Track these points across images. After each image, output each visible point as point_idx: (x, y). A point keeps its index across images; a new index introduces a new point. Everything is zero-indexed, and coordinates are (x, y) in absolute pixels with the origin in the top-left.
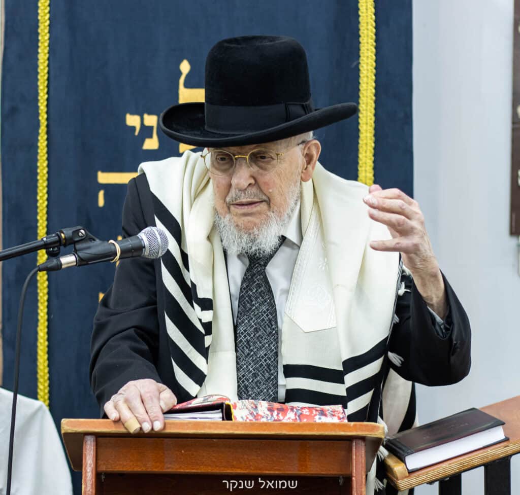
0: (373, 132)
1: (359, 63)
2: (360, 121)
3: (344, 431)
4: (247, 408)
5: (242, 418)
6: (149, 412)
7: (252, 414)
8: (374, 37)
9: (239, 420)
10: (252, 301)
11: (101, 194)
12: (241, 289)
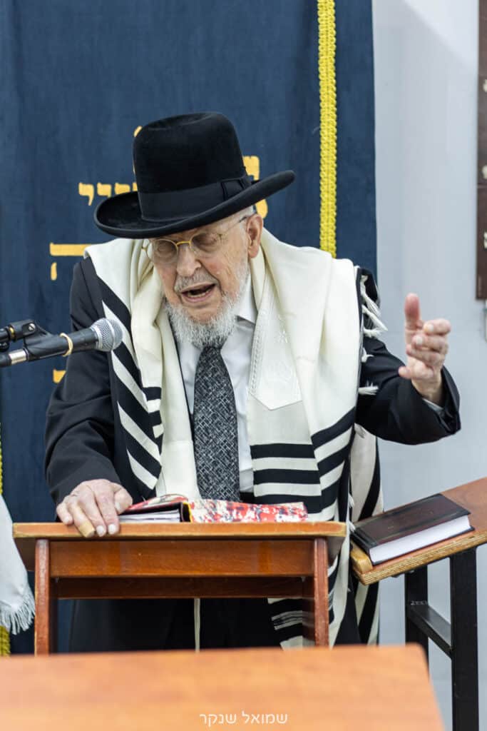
0: (335, 200)
1: (320, 129)
2: (322, 189)
3: (305, 531)
4: (205, 508)
5: (201, 518)
6: (104, 514)
7: (210, 514)
8: (335, 102)
9: (199, 521)
10: (208, 387)
11: (54, 267)
12: (196, 374)
